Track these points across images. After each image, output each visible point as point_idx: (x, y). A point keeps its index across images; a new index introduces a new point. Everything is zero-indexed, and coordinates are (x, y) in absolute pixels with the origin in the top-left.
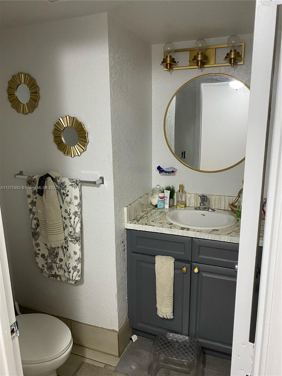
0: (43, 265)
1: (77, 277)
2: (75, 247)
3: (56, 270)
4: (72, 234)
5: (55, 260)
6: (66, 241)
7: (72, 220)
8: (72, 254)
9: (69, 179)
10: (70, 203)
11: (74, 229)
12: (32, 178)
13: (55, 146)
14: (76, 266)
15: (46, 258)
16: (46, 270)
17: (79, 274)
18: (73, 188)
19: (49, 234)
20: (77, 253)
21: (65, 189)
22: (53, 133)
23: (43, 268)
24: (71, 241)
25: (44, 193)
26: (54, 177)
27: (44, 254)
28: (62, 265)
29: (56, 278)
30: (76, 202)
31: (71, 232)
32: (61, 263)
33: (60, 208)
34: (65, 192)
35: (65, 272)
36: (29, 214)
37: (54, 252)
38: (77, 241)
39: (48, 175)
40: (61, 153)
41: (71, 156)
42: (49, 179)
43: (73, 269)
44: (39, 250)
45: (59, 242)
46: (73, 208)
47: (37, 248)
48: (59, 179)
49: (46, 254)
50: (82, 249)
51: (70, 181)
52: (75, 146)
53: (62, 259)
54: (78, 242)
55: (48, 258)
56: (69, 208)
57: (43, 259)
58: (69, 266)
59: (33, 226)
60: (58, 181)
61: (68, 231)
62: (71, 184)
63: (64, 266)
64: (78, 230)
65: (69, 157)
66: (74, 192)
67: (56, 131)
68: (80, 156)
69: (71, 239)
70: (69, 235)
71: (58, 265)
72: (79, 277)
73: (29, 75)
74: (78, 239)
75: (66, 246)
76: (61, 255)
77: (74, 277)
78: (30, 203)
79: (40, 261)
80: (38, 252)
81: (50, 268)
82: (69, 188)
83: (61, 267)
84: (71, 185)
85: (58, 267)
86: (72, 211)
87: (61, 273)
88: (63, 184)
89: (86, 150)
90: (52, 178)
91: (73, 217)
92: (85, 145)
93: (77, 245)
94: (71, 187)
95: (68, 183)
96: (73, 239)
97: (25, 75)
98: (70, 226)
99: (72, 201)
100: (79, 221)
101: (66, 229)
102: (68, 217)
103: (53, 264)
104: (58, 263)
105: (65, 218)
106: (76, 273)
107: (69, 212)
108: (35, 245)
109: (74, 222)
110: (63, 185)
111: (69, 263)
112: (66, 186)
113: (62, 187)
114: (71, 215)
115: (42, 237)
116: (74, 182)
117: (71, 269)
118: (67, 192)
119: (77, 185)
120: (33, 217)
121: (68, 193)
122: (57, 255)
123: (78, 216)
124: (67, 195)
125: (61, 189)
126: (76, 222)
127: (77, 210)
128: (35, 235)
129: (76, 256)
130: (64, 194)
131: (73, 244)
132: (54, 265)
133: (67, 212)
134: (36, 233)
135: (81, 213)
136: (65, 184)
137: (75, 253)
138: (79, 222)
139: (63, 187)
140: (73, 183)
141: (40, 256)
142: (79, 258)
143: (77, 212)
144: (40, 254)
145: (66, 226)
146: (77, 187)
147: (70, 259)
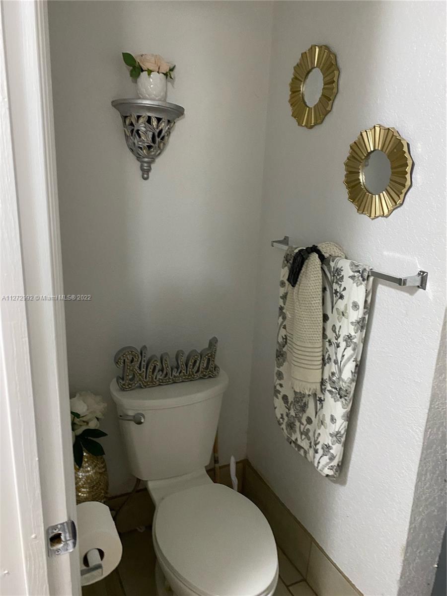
0: (282, 415)
1: (326, 469)
2: (335, 408)
3: (298, 435)
4: (334, 378)
5: (301, 415)
6: (323, 387)
7: (340, 351)
8: (328, 420)
9: (352, 264)
10: (343, 315)
11: (340, 371)
12: (293, 251)
13: (344, 192)
14: (329, 446)
15: (289, 405)
16: (284, 426)
17: (332, 464)
18: (355, 284)
19: (296, 364)
20: (335, 420)
21: (340, 283)
22: (346, 165)
23: (281, 420)
24: (330, 392)
25: (298, 283)
26: (326, 255)
27: (287, 397)
28: (308, 430)
29: (299, 450)
30: (355, 315)
31: (333, 374)
32: (308, 426)
33: (321, 319)
34: (338, 290)
35: (311, 447)
36: (278, 315)
37: (302, 400)
38: (341, 397)
39: (315, 249)
40: (353, 208)
41: (370, 216)
42: (314, 258)
43: (323, 448)
44: (281, 385)
45: (309, 386)
46: (347, 327)
47: (278, 382)
48: (333, 261)
49: (291, 399)
50: (351, 417)
51: (352, 269)
52: (381, 194)
53: (311, 419)
54: (343, 399)
55: (292, 407)
56: (340, 324)
57: (284, 404)
58: (317, 438)
59: (280, 340)
60: (332, 264)
61: (331, 367)
62: (352, 274)
63: (311, 434)
64: (347, 373)
65: (365, 217)
66: (355, 292)
67: (354, 160)
68: (387, 217)
69: (331, 387)
70: (330, 379)
71: (302, 427)
72: (331, 469)
73: (327, 47)
74: (343, 393)
75: (322, 399)
76: (310, 411)
77: (320, 465)
79: (280, 408)
80: (278, 387)
81: (291, 426)
82: (347, 282)
83: (306, 433)
84: (352, 277)
85: (302, 431)
86: (343, 333)
87: (304, 444)
88: (338, 271)
89: (401, 204)
90: (322, 258)
91: (343, 345)
92: (402, 193)
93: (339, 404)
94: (351, 281)
95: (347, 272)
96: (334, 390)
97: (320, 47)
98: (335, 361)
99: (347, 311)
100: (352, 356)
101: (327, 365)
102: (335, 341)
103: (297, 421)
104: (303, 424)
105: (329, 341)
106: (325, 459)
107: (339, 331)
108: (277, 374)
109: (343, 356)
110: (338, 275)
111: (319, 434)
112: (343, 276)
113: (336, 278)
114: (341, 340)
115: (287, 363)
116: (359, 272)
117: (319, 447)
118: (342, 290)
119: (364, 280)
120: (282, 322)
121: (343, 293)
122: (304, 408)
123: (352, 345)
124: (342, 297)
125: (333, 282)
126: (346, 357)
127: (353, 334)
128: (280, 355)
129: (333, 425)
130: (336, 292)
131: (333, 399)
132: (297, 424)
133: (334, 331)
134: (282, 352)
135: (365, 341)
136: (342, 273)
137: (333, 419)
138: (353, 359)
139: (338, 277)
140: (356, 274)
141: (280, 396)
142: (338, 433)
143: (351, 337)
144: (282, 394)
145: (329, 359)
146: (361, 284)
147: (322, 426)
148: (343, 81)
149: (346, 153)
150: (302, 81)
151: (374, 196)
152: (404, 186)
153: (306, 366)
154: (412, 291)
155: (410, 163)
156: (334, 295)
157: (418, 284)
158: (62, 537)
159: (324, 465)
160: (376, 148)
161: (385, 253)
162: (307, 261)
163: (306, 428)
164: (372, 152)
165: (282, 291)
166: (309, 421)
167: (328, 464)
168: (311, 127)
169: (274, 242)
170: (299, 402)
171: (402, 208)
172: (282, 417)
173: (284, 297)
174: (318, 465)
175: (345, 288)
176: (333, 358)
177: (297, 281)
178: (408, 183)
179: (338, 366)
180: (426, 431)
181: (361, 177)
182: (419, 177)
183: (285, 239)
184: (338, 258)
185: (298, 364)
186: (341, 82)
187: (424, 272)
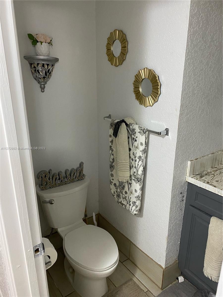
0: (114, 192)
1: (135, 211)
2: (136, 186)
3: (122, 199)
4: (135, 174)
5: (122, 191)
6: (131, 178)
7: (137, 163)
8: (134, 191)
9: (139, 127)
10: (137, 148)
11: (137, 171)
12: (114, 121)
13: (133, 96)
14: (135, 202)
15: (117, 187)
16: (115, 196)
17: (137, 209)
18: (141, 135)
19: (119, 170)
20: (137, 191)
21: (135, 135)
22: (134, 84)
23: (114, 194)
24: (134, 180)
25: (118, 136)
26: (128, 123)
27: (116, 184)
28: (126, 197)
29: (122, 206)
30: (142, 148)
31: (135, 172)
32: (126, 195)
33: (128, 150)
34: (134, 138)
35: (127, 203)
36: (109, 150)
37: (122, 185)
38: (138, 182)
39: (123, 121)
40: (137, 102)
41: (145, 106)
42: (124, 125)
43: (132, 203)
44: (113, 179)
45: (125, 178)
46: (139, 153)
47: (112, 178)
48: (131, 126)
49: (117, 185)
50: (143, 189)
51: (139, 129)
52: (149, 97)
53: (127, 192)
54: (139, 182)
55: (118, 188)
56: (136, 152)
57: (115, 187)
58: (130, 199)
59: (111, 160)
60: (131, 127)
61: (133, 170)
62: (139, 131)
63: (127, 198)
64: (140, 172)
65: (143, 106)
66: (141, 139)
67: (136, 82)
68: (152, 106)
69: (134, 178)
70: (133, 175)
71: (123, 196)
72: (137, 211)
73: (122, 31)
74: (139, 180)
75: (131, 183)
76: (126, 189)
77: (132, 210)
78: (110, 141)
79: (113, 189)
80: (112, 180)
81: (118, 196)
82: (138, 134)
83: (125, 198)
84: (140, 132)
85: (123, 197)
86: (138, 155)
87: (125, 203)
88: (134, 130)
89: (157, 101)
90: (127, 124)
91: (138, 160)
92: (157, 97)
93: (138, 184)
94: (139, 134)
95: (137, 130)
96: (135, 179)
97: (119, 31)
98: (135, 167)
99: (139, 146)
100: (141, 164)
101: (132, 169)
102: (134, 159)
103: (121, 194)
104: (124, 195)
105: (132, 159)
106: (134, 207)
107: (136, 155)
108: (111, 175)
109: (138, 165)
110: (134, 131)
111: (131, 198)
112: (136, 132)
113: (133, 133)
114: (137, 158)
115: (115, 170)
116: (142, 130)
117: (131, 203)
118: (136, 138)
119: (144, 133)
120: (112, 152)
121: (136, 139)
122: (123, 187)
123: (142, 160)
124: (136, 141)
125: (132, 135)
126: (139, 165)
127: (141, 155)
128: (112, 167)
129: (136, 193)
130: (134, 139)
131: (135, 183)
132: (121, 195)
133: (134, 155)
134: (112, 166)
135: (146, 158)
136: (135, 131)
137: (136, 191)
138: (142, 166)
139: (134, 132)
140: (141, 131)
141: (113, 184)
142: (138, 196)
143: (141, 157)
144: (113, 183)
145: (133, 166)
146: (143, 135)
147: (132, 194)
148: (130, 47)
149: (133, 79)
150: (111, 45)
151: (146, 98)
152: (158, 94)
153: (124, 171)
154: (163, 137)
155: (159, 84)
156: (133, 140)
157: (166, 134)
158: (39, 250)
159: (134, 210)
160: (146, 77)
161: (152, 121)
162: (120, 126)
163: (125, 196)
164: (144, 79)
165: (110, 139)
166: (126, 193)
167: (135, 209)
168: (117, 66)
169: (105, 117)
170: (121, 185)
171: (157, 102)
172: (114, 193)
173: (112, 142)
174: (131, 211)
175: (137, 137)
176: (134, 166)
177: (117, 135)
178: (159, 93)
179: (136, 169)
180: (172, 191)
181: (140, 89)
182: (163, 90)
183: (109, 116)
184: (133, 124)
185: (121, 170)
186: (129, 47)
187: (167, 129)
